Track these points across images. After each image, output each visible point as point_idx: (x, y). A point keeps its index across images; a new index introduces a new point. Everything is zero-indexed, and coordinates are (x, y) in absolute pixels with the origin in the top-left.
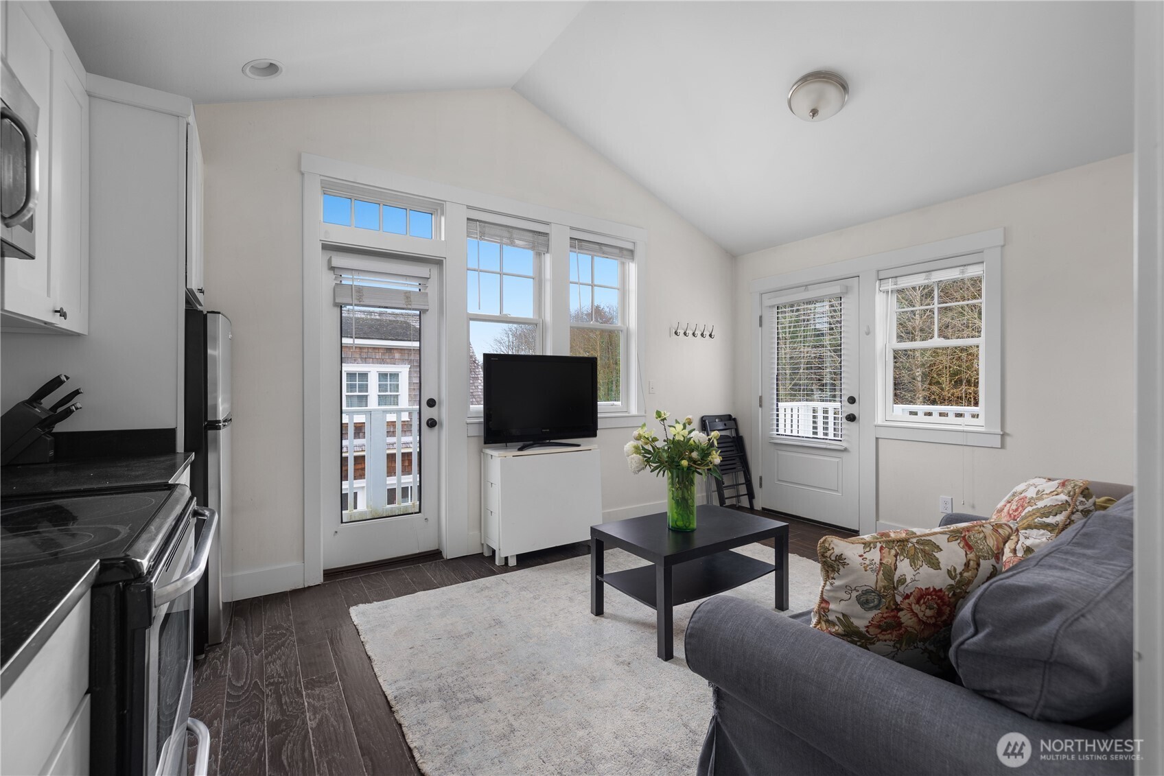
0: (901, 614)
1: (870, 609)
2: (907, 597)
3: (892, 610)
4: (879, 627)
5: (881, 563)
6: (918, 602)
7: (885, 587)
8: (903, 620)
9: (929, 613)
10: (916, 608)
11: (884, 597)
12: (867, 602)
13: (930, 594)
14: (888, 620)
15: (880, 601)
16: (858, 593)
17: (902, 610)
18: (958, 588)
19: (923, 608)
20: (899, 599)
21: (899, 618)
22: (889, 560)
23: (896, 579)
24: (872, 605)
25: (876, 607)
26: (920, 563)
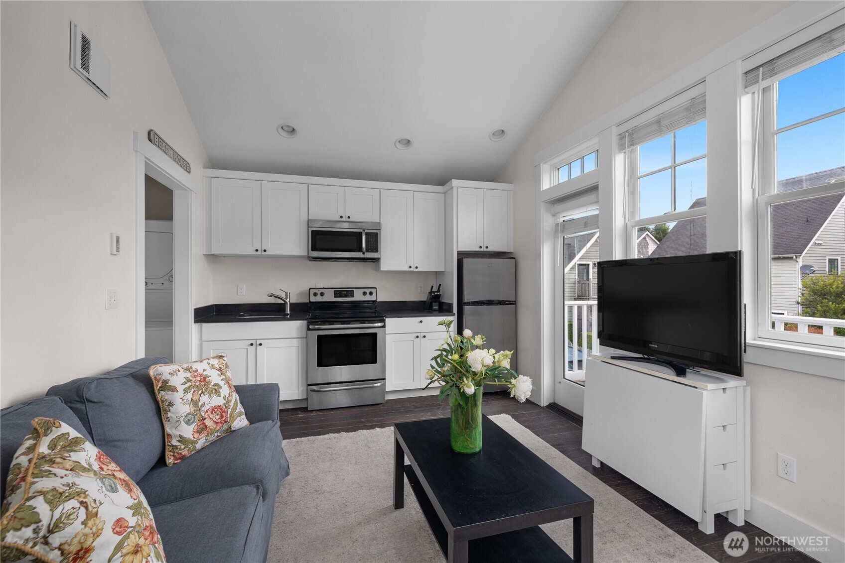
0: (205, 421)
1: (191, 424)
2: (207, 412)
3: (201, 420)
4: (198, 432)
5: (192, 400)
6: (212, 413)
7: (195, 410)
8: (207, 424)
9: (218, 417)
10: (211, 416)
11: (196, 415)
12: (189, 421)
13: (217, 408)
14: (201, 426)
15: (194, 418)
16: (183, 418)
17: (205, 419)
18: (227, 404)
19: (215, 415)
20: (203, 414)
21: (205, 423)
22: (196, 397)
23: (200, 405)
24: (191, 421)
25: (193, 422)
26: (213, 395)
